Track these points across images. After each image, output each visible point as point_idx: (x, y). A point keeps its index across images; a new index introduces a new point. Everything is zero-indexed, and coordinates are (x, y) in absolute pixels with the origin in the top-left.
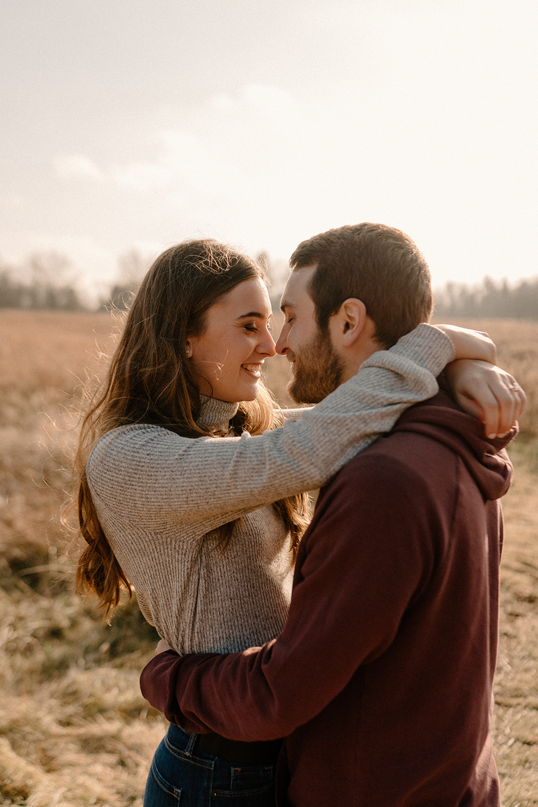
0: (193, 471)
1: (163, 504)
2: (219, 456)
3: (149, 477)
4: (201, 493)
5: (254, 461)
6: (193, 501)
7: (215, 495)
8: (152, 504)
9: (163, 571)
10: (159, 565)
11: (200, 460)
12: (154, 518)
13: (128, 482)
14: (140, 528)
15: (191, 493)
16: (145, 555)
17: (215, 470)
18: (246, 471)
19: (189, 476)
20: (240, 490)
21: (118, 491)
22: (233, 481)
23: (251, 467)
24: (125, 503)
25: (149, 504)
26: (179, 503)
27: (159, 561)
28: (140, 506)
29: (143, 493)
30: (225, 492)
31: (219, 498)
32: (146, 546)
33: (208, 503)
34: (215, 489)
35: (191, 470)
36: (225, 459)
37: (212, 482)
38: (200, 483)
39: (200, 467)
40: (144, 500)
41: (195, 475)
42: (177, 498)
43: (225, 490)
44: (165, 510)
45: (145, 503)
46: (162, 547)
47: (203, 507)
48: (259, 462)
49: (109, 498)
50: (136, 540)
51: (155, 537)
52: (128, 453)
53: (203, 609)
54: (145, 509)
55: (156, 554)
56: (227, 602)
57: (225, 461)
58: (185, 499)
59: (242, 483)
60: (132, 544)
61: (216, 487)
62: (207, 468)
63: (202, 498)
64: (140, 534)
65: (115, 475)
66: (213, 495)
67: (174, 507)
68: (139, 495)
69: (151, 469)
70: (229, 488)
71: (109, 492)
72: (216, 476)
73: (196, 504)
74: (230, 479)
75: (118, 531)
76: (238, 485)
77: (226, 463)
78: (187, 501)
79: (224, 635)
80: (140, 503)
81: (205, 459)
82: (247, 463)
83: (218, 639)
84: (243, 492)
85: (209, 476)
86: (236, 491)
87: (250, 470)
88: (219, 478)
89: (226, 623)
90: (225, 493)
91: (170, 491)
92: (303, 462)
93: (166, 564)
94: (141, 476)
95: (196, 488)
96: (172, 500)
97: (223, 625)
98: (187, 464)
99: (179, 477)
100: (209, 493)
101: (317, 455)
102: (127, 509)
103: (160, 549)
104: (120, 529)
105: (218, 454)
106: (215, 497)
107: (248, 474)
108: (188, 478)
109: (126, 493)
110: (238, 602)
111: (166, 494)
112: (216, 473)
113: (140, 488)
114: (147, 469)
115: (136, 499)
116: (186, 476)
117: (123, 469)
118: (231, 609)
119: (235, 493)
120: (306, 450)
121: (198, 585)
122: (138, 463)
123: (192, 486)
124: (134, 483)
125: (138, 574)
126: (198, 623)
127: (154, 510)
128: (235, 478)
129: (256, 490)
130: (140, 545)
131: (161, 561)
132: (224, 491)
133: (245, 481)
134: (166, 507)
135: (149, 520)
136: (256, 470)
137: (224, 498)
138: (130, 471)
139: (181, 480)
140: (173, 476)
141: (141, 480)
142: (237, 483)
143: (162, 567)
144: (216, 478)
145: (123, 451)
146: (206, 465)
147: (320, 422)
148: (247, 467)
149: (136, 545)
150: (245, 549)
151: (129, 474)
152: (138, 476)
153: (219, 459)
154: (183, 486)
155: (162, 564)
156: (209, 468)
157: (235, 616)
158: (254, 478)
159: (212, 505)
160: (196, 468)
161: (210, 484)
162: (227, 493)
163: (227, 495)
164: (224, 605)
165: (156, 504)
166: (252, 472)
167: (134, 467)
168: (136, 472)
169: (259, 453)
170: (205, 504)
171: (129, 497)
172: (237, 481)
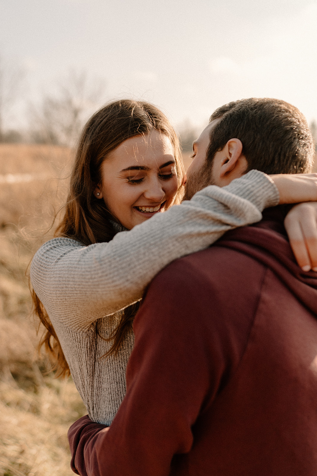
53: (98, 386)
56: (114, 385)
79: (112, 410)
83: (108, 413)
89: (113, 401)
97: (111, 402)
101: (134, 272)
110: (122, 386)
118: (116, 390)
121: (95, 367)
126: (95, 397)
150: (130, 344)
157: (120, 397)
164: (111, 386)
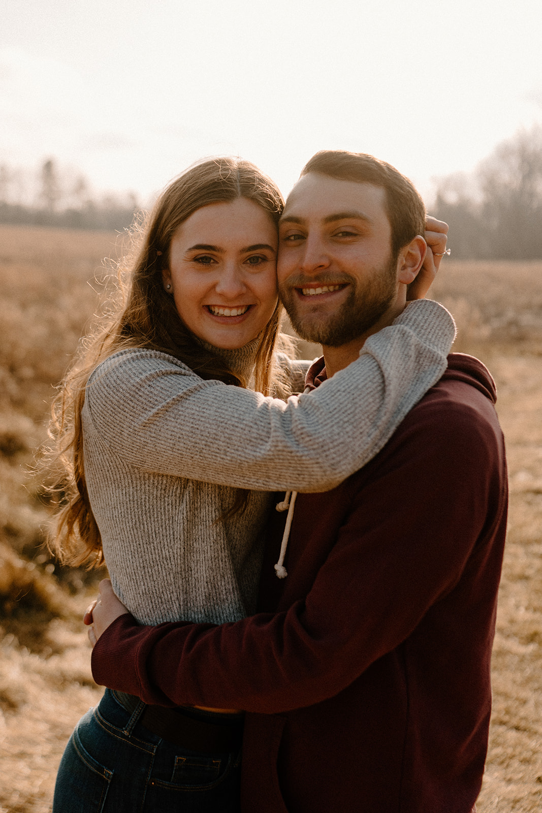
0: (187, 419)
1: (149, 441)
2: (217, 412)
3: (143, 411)
4: (188, 446)
5: (253, 432)
6: (178, 450)
7: (202, 452)
8: (139, 437)
9: (136, 510)
10: (132, 503)
11: (198, 409)
12: (135, 452)
13: (121, 407)
14: (118, 457)
15: (179, 441)
16: (119, 488)
17: (209, 426)
18: (242, 440)
19: (183, 422)
20: (229, 458)
21: (109, 411)
22: (225, 446)
23: (248, 438)
24: (112, 426)
25: (135, 436)
26: (165, 447)
27: (133, 498)
28: (126, 435)
29: (133, 423)
30: (214, 454)
31: (205, 457)
32: (122, 478)
33: (192, 457)
34: (204, 447)
35: (185, 416)
36: (223, 418)
37: (203, 438)
38: (191, 434)
39: (195, 417)
40: (131, 430)
41: (188, 424)
42: (164, 441)
43: (214, 452)
44: (149, 448)
45: (132, 434)
46: (138, 482)
47: (186, 460)
48: (258, 436)
49: (98, 414)
50: (112, 469)
51: (132, 471)
52: (133, 376)
54: (129, 440)
55: (131, 489)
57: (222, 420)
58: (171, 445)
59: (233, 451)
60: (108, 471)
61: (205, 445)
62: (202, 421)
63: (188, 450)
64: (118, 463)
65: (111, 393)
66: (200, 452)
67: (158, 449)
68: (128, 424)
69: (147, 403)
70: (218, 451)
71: (100, 408)
72: (209, 433)
73: (181, 454)
74: (223, 442)
75: (97, 452)
76: (228, 451)
77: (222, 422)
78: (173, 448)
80: (127, 432)
81: (203, 410)
82: (245, 432)
84: (232, 461)
85: (201, 430)
86: (225, 457)
87: (246, 441)
88: (211, 436)
90: (212, 455)
91: (160, 431)
92: (308, 458)
93: (141, 502)
94: (135, 406)
95: (185, 437)
96: (159, 441)
98: (183, 409)
99: (173, 420)
100: (197, 449)
102: (112, 434)
103: (137, 483)
104: (100, 452)
105: (217, 410)
106: (202, 455)
107: (243, 445)
108: (180, 424)
109: (116, 417)
111: (155, 433)
112: (210, 430)
113: (131, 418)
114: (144, 401)
115: (125, 426)
116: (179, 421)
117: (121, 390)
119: (223, 458)
120: (315, 446)
122: (137, 391)
123: (182, 434)
124: (126, 410)
125: (108, 506)
127: (138, 444)
128: (228, 443)
129: (246, 463)
130: (116, 474)
131: (135, 498)
132: (212, 452)
133: (237, 450)
134: (151, 446)
135: (129, 453)
136: (252, 444)
137: (210, 460)
138: (127, 395)
139: (173, 424)
140: (167, 417)
141: (135, 410)
142: (228, 450)
143: (136, 505)
144: (208, 435)
145: (130, 372)
146: (202, 417)
147: (336, 419)
148: (243, 436)
149: (112, 474)
151: (125, 399)
152: (133, 404)
153: (216, 416)
154: (174, 431)
155: (136, 502)
156: (204, 421)
158: (247, 451)
159: (196, 462)
160: (191, 416)
161: (200, 439)
162: (215, 456)
163: (214, 457)
165: (142, 439)
166: (248, 444)
167: (132, 393)
168: (132, 399)
169: (261, 426)
170: (189, 458)
171: (118, 422)
172: (229, 447)
